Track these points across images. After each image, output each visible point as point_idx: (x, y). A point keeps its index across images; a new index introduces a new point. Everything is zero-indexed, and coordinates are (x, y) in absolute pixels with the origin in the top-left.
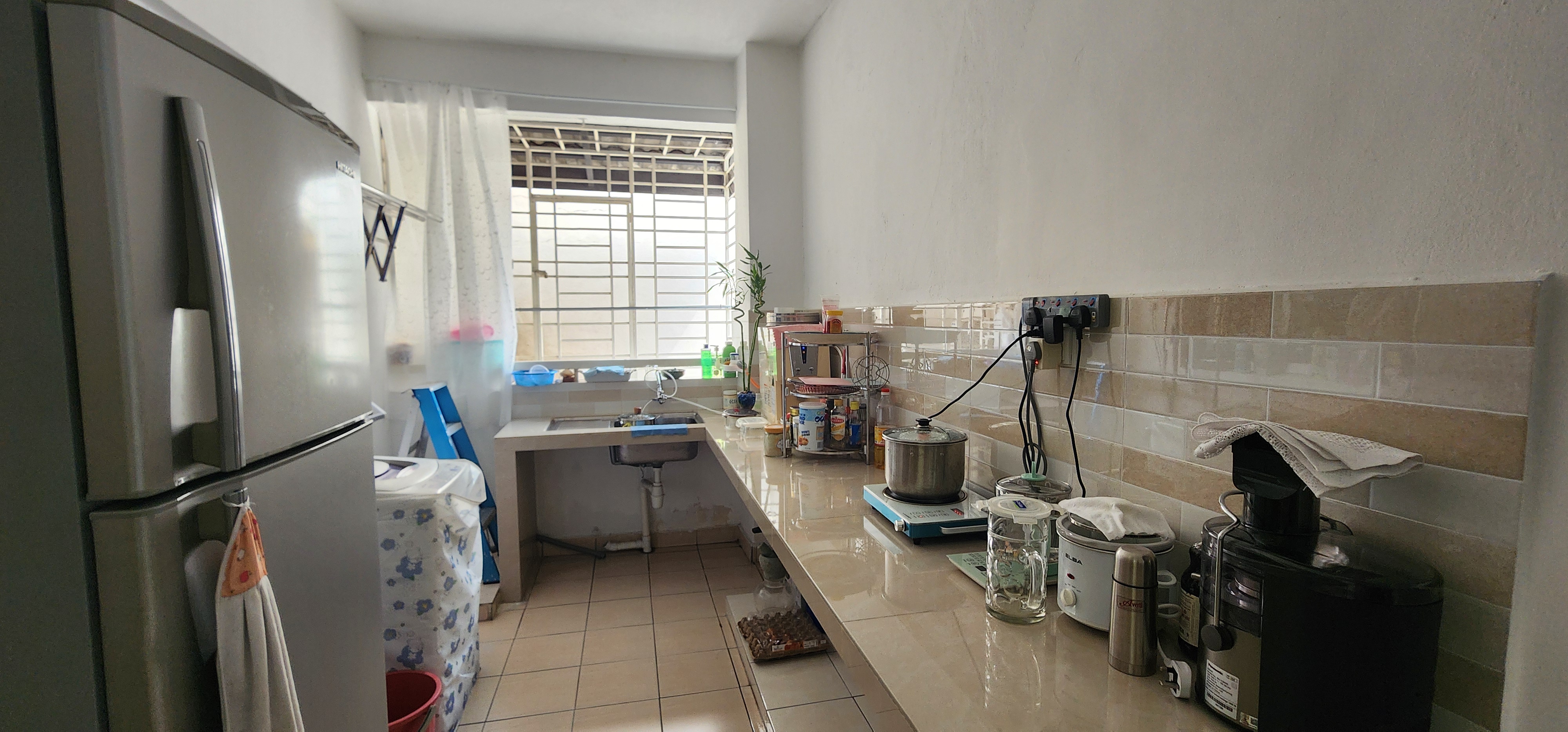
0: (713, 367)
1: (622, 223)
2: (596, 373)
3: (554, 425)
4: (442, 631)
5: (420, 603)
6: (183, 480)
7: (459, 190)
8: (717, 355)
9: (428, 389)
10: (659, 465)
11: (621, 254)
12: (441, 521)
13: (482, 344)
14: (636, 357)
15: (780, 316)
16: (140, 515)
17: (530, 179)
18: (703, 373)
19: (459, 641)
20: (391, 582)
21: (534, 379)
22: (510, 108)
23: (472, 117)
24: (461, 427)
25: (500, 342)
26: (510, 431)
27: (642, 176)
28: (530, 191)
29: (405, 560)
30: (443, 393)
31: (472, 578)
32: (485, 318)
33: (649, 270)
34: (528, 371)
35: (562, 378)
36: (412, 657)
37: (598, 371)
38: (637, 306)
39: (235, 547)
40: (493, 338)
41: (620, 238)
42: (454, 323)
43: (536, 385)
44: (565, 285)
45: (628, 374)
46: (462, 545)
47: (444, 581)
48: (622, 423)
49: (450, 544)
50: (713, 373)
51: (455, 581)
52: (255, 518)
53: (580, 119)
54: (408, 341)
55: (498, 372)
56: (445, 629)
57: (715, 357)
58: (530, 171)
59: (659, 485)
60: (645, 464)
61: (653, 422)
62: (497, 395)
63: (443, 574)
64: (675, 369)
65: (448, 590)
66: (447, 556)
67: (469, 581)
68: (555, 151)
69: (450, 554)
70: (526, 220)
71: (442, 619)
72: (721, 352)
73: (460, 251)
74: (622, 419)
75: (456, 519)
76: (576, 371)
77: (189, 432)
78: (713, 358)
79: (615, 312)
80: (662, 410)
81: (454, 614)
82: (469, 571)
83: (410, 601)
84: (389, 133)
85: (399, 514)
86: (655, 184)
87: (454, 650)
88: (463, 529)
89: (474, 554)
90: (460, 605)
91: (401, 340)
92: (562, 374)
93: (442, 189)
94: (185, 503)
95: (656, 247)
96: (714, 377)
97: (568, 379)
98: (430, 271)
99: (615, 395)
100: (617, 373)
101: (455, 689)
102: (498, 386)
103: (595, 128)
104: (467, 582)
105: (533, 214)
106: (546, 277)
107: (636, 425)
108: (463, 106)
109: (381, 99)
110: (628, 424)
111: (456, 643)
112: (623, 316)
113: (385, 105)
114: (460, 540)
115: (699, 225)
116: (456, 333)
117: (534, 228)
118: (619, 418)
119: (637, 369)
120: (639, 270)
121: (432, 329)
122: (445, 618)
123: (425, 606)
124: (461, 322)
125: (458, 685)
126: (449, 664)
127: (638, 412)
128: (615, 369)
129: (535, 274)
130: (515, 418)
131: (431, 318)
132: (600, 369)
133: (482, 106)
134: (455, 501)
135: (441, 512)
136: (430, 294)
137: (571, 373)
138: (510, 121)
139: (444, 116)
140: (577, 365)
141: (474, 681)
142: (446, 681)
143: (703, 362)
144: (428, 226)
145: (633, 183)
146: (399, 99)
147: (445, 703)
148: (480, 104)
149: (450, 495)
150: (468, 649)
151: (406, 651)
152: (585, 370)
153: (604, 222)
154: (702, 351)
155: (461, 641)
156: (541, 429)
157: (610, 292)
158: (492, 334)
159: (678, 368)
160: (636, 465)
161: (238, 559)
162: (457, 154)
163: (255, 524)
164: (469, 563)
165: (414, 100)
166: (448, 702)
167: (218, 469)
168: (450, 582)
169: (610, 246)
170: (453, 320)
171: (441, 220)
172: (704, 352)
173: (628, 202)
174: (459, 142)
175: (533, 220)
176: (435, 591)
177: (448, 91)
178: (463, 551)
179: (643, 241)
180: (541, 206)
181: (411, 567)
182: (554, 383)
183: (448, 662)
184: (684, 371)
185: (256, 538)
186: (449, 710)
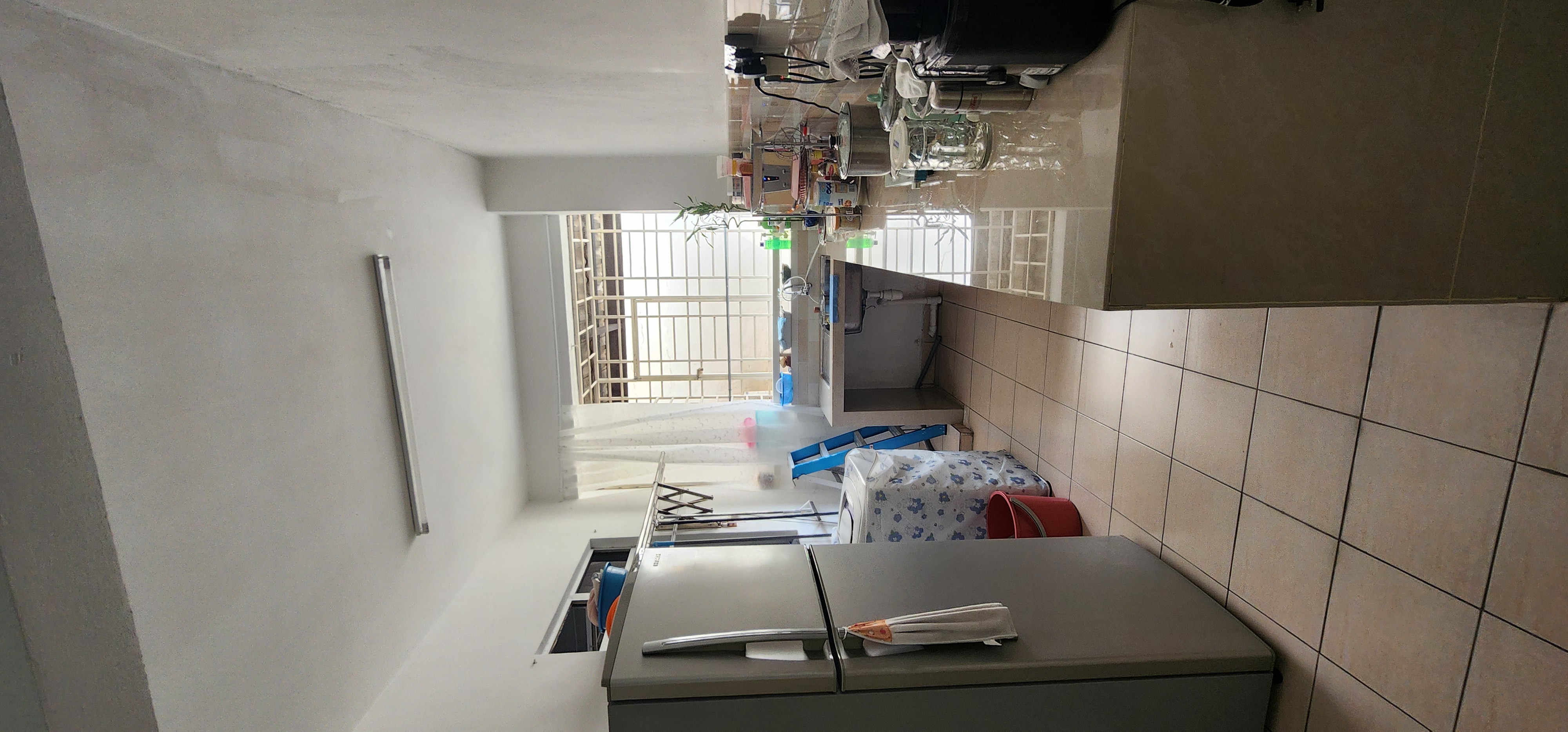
0: (780, 239)
1: (653, 308)
2: (784, 341)
3: (825, 377)
4: (965, 486)
5: (941, 500)
6: (831, 657)
7: (639, 442)
8: (770, 235)
9: (793, 469)
10: (864, 293)
11: (679, 308)
12: (885, 486)
13: (759, 428)
14: (771, 296)
15: (736, 193)
16: (844, 675)
17: (620, 380)
18: (786, 248)
19: (974, 473)
20: (924, 517)
21: (787, 391)
22: (571, 402)
23: (581, 430)
24: (823, 443)
25: (757, 413)
26: (828, 410)
27: (611, 288)
28: (631, 381)
29: (910, 508)
30: (797, 457)
31: (932, 460)
32: (738, 424)
33: (693, 283)
34: (781, 394)
35: (787, 367)
36: (978, 505)
37: (782, 339)
38: (725, 295)
39: (867, 636)
40: (754, 418)
41: (667, 308)
42: (743, 446)
43: (792, 388)
44: (708, 354)
45: (785, 314)
46: (906, 467)
47: (928, 484)
48: (826, 324)
49: (903, 478)
50: (786, 239)
51: (930, 475)
52: (854, 625)
53: (572, 349)
54: (756, 476)
55: (781, 416)
56: (963, 483)
57: (772, 237)
58: (616, 380)
59: (882, 293)
60: (863, 305)
61: (827, 296)
62: (801, 416)
63: (923, 484)
64: (782, 273)
65: (936, 481)
66: (911, 481)
67: (933, 464)
68: (597, 362)
69: (910, 479)
70: (656, 384)
71: (956, 485)
72: (767, 231)
73: (686, 441)
74: (824, 323)
75: (885, 474)
76: (781, 355)
77: (807, 652)
78: (772, 239)
79: (730, 313)
80: (818, 286)
81: (953, 477)
82: (927, 461)
83: (939, 506)
84: (601, 485)
85: (878, 511)
86: (617, 278)
87: (980, 478)
88: (894, 468)
89: (916, 457)
90: (949, 471)
91: (756, 480)
92: (784, 367)
93: (639, 452)
94: (843, 656)
95: (672, 278)
96: (789, 238)
97: (788, 362)
98: (703, 462)
99: (803, 324)
100: (784, 324)
101: (1009, 476)
102: (793, 416)
103: (577, 334)
104: (934, 465)
105: (650, 378)
106: (702, 370)
107: (829, 313)
108: (574, 436)
109: (576, 491)
110: (828, 319)
111: (976, 476)
112: (734, 306)
113: (580, 488)
114: (903, 469)
115: (651, 237)
116: (750, 445)
117: (662, 378)
118: (823, 326)
119: (781, 305)
120: (693, 293)
121: (747, 461)
122: (955, 484)
123: (944, 497)
124: (742, 441)
125: (1007, 473)
126: (989, 481)
127: (818, 309)
128: (780, 326)
129: (701, 377)
130: (818, 405)
131: (738, 461)
132: (780, 338)
133: (572, 422)
134: (872, 474)
135: (879, 485)
136: (721, 462)
137: (783, 359)
138: (580, 403)
139: (584, 450)
140: (776, 354)
141: (1010, 456)
142: (1001, 484)
143: (776, 248)
144: (668, 462)
145: (617, 297)
146: (575, 479)
147: (1016, 485)
148: (570, 424)
149: (868, 478)
150: (984, 464)
151: (973, 509)
152: (781, 348)
153: (654, 322)
154: (766, 248)
155: (975, 471)
156: (828, 389)
157: (713, 318)
158: (750, 419)
159: (781, 270)
160: (863, 313)
161: (874, 634)
162: (611, 442)
163: (857, 625)
164: (921, 462)
165: (574, 469)
166: (1016, 482)
167: (827, 641)
168: (931, 479)
169: (674, 317)
170: (740, 447)
171: (663, 453)
172: (767, 247)
173: (634, 300)
174: (602, 440)
175: (656, 378)
176: (935, 490)
177: (564, 447)
178: (911, 466)
179: (668, 288)
180: (644, 371)
181: (915, 505)
182: (791, 374)
183: (987, 482)
184: (783, 265)
185: (864, 625)
186: (1022, 482)
